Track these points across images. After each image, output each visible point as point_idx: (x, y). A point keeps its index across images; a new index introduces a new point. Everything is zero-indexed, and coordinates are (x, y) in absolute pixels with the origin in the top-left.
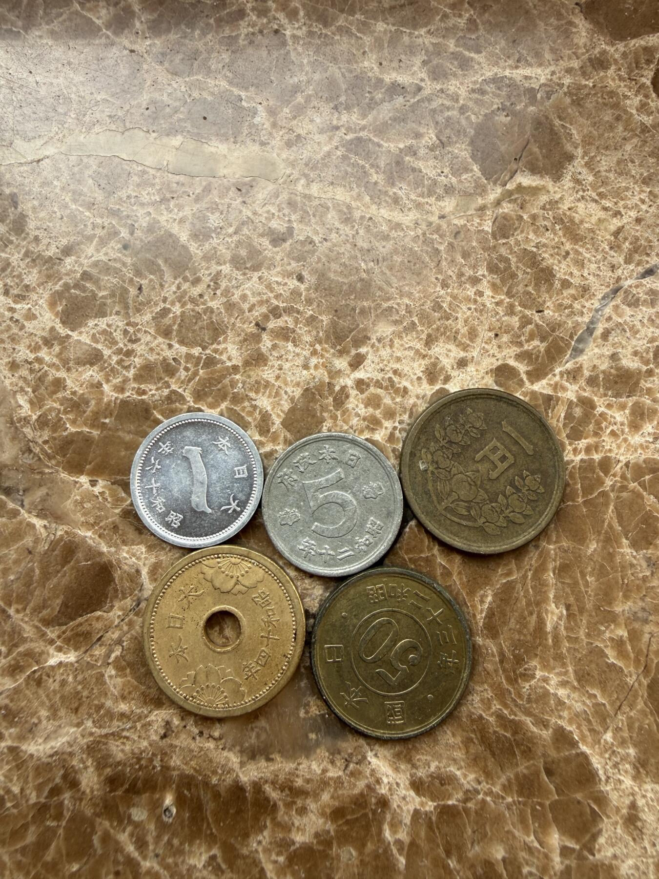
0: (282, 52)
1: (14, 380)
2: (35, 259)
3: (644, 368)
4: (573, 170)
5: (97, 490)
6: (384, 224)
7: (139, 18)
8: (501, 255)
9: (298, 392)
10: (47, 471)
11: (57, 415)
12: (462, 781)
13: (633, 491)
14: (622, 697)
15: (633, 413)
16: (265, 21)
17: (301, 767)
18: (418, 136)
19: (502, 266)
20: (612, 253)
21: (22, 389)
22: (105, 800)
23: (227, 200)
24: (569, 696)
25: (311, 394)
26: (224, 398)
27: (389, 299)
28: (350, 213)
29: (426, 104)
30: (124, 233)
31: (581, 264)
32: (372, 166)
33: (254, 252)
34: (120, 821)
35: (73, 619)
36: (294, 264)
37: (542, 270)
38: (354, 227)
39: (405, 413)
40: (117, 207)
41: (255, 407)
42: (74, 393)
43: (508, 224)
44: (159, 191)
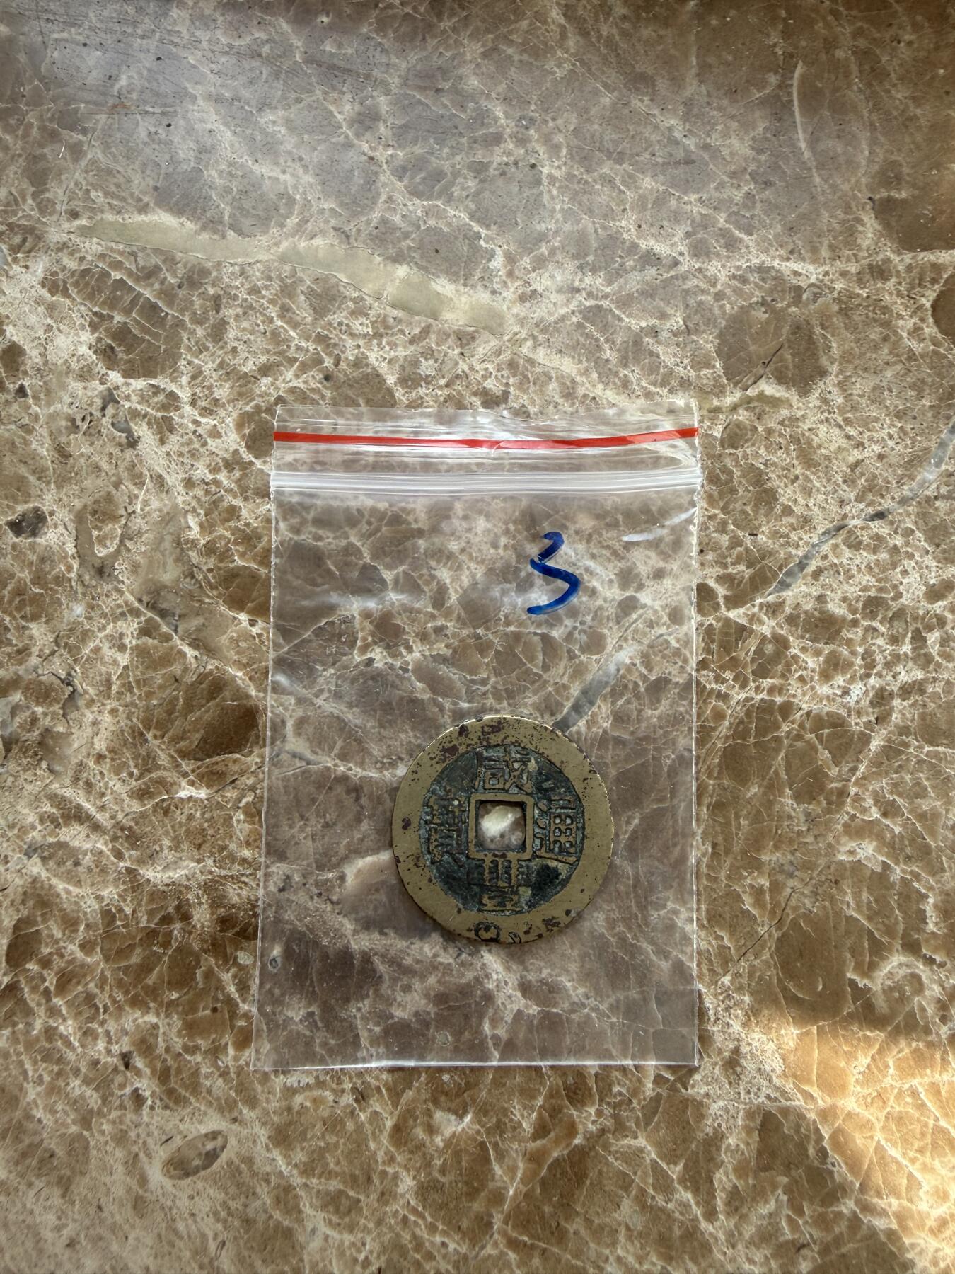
0: (535, 191)
1: (187, 498)
2: (228, 374)
3: (850, 617)
4: (823, 387)
5: (255, 630)
7: (385, 121)
8: (725, 466)
9: (481, 570)
10: (207, 600)
11: (226, 544)
12: (571, 992)
13: (808, 742)
14: (749, 944)
15: (827, 661)
16: (522, 151)
17: (413, 947)
18: (663, 316)
19: (723, 477)
20: (845, 487)
21: (194, 510)
22: (214, 938)
23: (445, 348)
25: (496, 575)
26: (403, 561)
28: (573, 388)
30: (328, 362)
31: (808, 492)
32: (607, 341)
34: (226, 962)
35: (210, 757)
37: (766, 491)
38: (574, 404)
39: (589, 614)
40: (326, 332)
41: (433, 577)
42: (248, 525)
43: (740, 433)
44: (373, 323)
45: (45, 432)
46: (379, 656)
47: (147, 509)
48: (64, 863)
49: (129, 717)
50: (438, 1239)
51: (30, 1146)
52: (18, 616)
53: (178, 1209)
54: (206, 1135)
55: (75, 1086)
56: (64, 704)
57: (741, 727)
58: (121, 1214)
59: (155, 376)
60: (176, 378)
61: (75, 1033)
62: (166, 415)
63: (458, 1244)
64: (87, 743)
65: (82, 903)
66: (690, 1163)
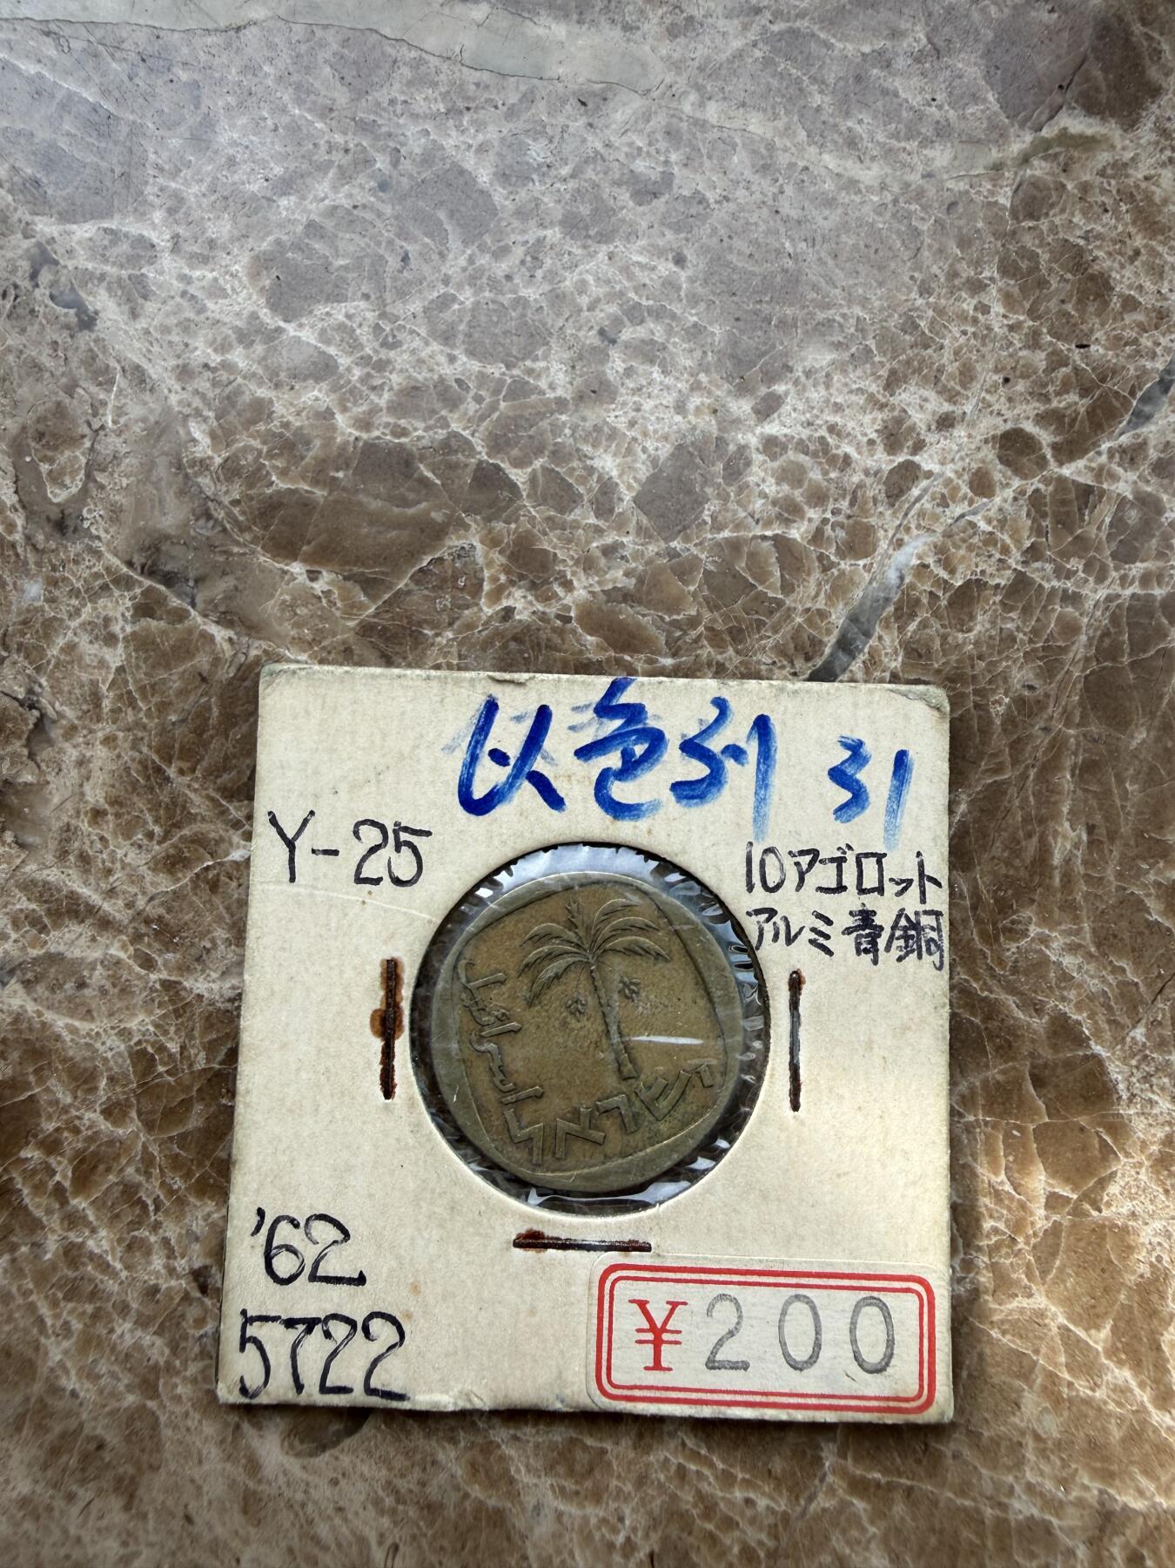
1: (185, 395)
2: (227, 199)
4: (1158, 112)
5: (319, 587)
6: (829, 181)
8: (1024, 248)
9: (665, 451)
10: (236, 550)
11: (256, 459)
18: (895, 34)
19: (1024, 265)
21: (198, 413)
23: (561, 120)
24: (1080, 968)
25: (689, 454)
26: (539, 451)
27: (828, 306)
28: (771, 157)
30: (382, 163)
31: (1158, 272)
32: (814, 79)
33: (603, 211)
36: (670, 235)
37: (1092, 278)
38: (776, 180)
39: (844, 497)
40: (372, 117)
41: (591, 470)
42: (286, 425)
43: (1038, 194)
44: (445, 96)
46: (522, 603)
47: (122, 420)
48: (61, 986)
49: (135, 746)
50: (738, 1494)
51: (63, 1436)
53: (316, 1503)
55: (125, 1332)
56: (28, 739)
57: (1107, 641)
58: (224, 1524)
59: (108, 214)
60: (144, 214)
61: (113, 1249)
62: (136, 272)
63: (772, 1499)
64: (73, 794)
65: (98, 1045)
66: (1122, 1324)
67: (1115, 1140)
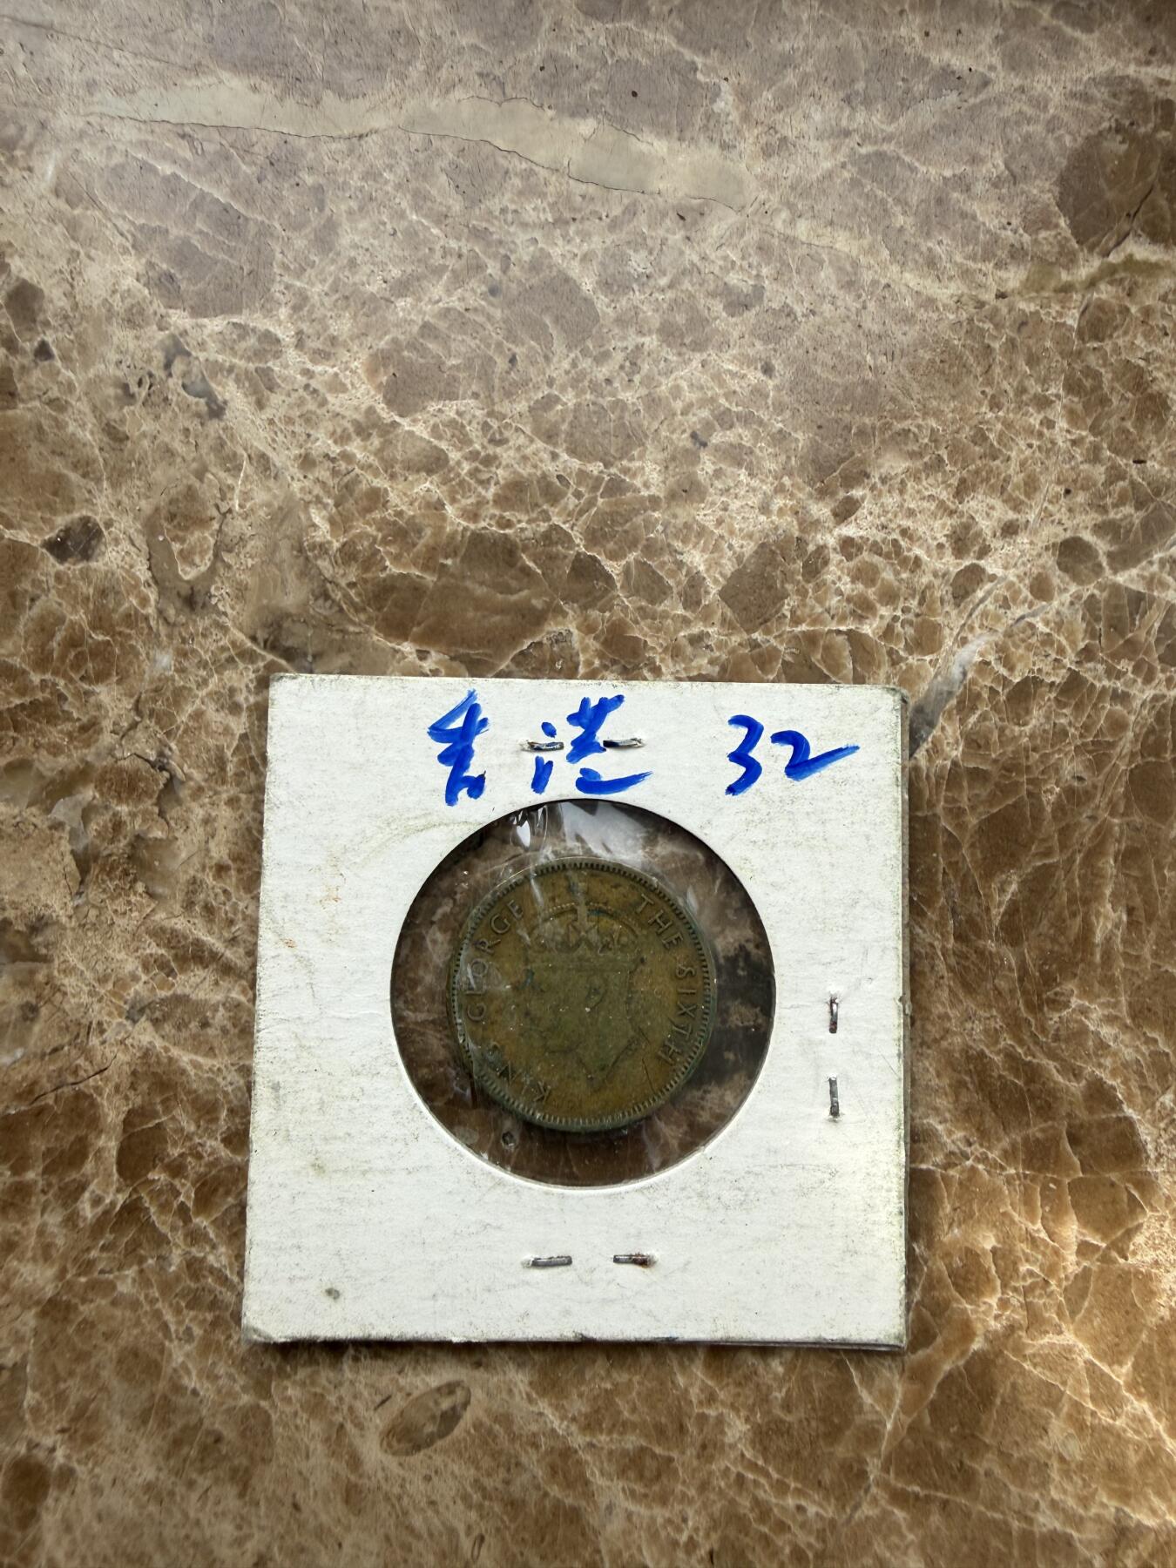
1: (306, 483)
2: (347, 298)
5: (428, 665)
6: (909, 298)
8: (1088, 367)
9: (749, 548)
10: (352, 629)
11: (371, 545)
12: (945, 1139)
17: (708, 1096)
18: (975, 160)
19: (1088, 383)
21: (318, 500)
23: (661, 232)
24: (1116, 1038)
25: (772, 553)
26: (633, 545)
27: (905, 417)
28: (856, 274)
29: (995, 108)
30: (493, 268)
32: (898, 201)
33: (698, 321)
36: (759, 346)
37: (1151, 397)
38: (859, 296)
39: (914, 597)
40: (484, 225)
41: (680, 564)
42: (400, 514)
43: (1104, 318)
44: (553, 206)
45: (84, 406)
48: (186, 1026)
49: (256, 808)
50: (791, 1502)
51: (185, 1429)
52: (76, 677)
53: (411, 1497)
54: (439, 1389)
56: (159, 798)
57: (1152, 738)
58: (328, 1513)
59: (239, 311)
60: (270, 311)
61: (231, 1264)
62: (262, 365)
63: (821, 1506)
64: (200, 850)
65: (220, 1080)
66: (1142, 1362)
67: (1143, 1196)
